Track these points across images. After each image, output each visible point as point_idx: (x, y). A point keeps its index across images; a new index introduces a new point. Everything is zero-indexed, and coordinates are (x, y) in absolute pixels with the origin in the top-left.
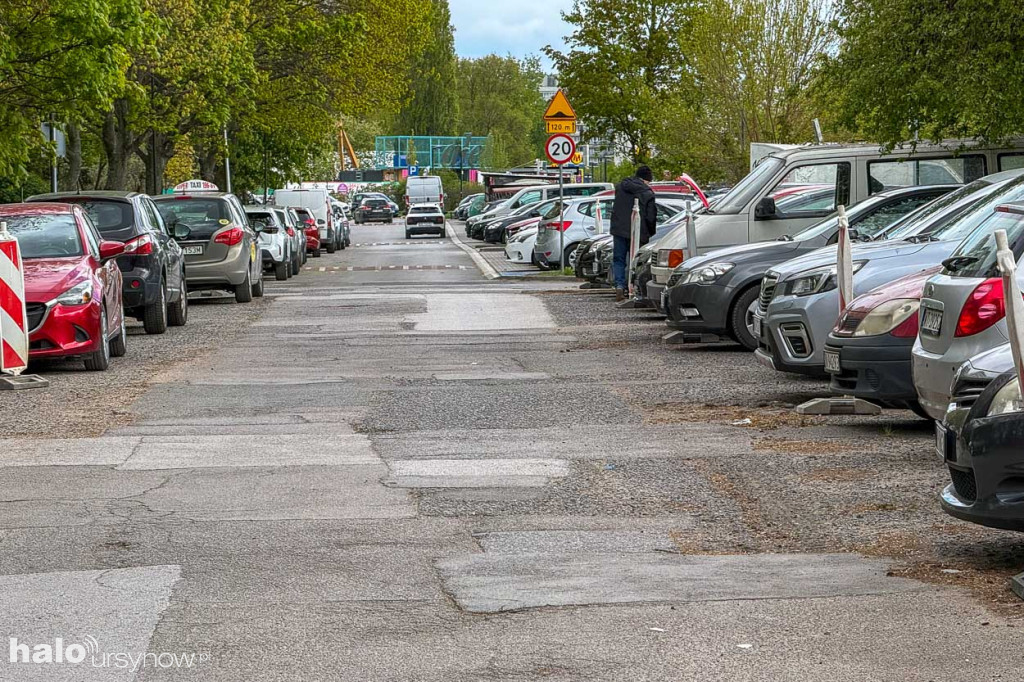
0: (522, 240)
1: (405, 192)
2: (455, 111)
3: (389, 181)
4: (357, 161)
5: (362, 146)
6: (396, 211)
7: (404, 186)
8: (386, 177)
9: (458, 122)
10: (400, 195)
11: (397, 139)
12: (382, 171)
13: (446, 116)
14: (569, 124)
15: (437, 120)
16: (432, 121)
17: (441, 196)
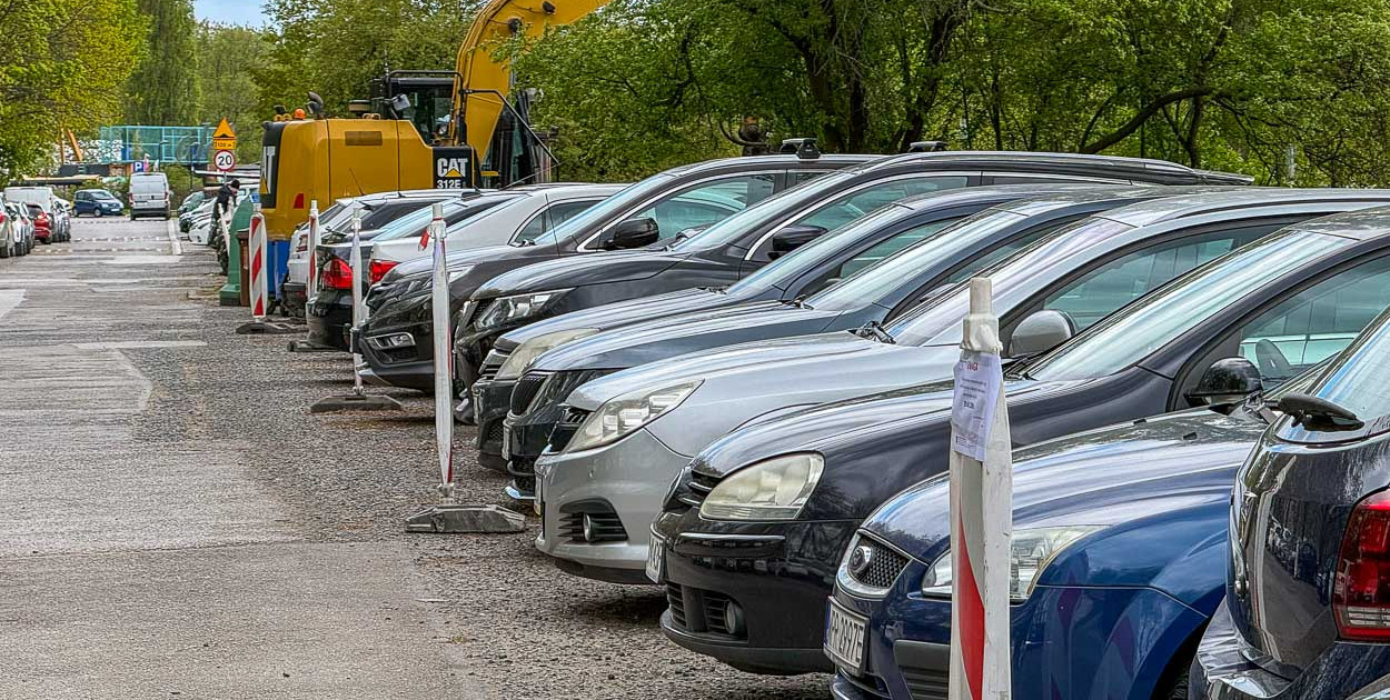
0: (200, 228)
1: (128, 190)
2: (196, 93)
3: (115, 178)
4: (80, 152)
5: (86, 134)
6: (121, 210)
7: (127, 185)
8: (113, 171)
9: (200, 107)
10: (124, 192)
11: (125, 129)
12: (108, 165)
13: (185, 100)
14: (231, 142)
15: (175, 104)
16: (169, 106)
17: (166, 194)
